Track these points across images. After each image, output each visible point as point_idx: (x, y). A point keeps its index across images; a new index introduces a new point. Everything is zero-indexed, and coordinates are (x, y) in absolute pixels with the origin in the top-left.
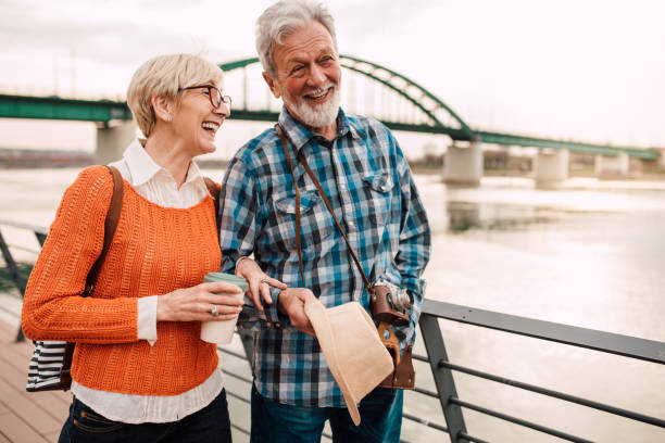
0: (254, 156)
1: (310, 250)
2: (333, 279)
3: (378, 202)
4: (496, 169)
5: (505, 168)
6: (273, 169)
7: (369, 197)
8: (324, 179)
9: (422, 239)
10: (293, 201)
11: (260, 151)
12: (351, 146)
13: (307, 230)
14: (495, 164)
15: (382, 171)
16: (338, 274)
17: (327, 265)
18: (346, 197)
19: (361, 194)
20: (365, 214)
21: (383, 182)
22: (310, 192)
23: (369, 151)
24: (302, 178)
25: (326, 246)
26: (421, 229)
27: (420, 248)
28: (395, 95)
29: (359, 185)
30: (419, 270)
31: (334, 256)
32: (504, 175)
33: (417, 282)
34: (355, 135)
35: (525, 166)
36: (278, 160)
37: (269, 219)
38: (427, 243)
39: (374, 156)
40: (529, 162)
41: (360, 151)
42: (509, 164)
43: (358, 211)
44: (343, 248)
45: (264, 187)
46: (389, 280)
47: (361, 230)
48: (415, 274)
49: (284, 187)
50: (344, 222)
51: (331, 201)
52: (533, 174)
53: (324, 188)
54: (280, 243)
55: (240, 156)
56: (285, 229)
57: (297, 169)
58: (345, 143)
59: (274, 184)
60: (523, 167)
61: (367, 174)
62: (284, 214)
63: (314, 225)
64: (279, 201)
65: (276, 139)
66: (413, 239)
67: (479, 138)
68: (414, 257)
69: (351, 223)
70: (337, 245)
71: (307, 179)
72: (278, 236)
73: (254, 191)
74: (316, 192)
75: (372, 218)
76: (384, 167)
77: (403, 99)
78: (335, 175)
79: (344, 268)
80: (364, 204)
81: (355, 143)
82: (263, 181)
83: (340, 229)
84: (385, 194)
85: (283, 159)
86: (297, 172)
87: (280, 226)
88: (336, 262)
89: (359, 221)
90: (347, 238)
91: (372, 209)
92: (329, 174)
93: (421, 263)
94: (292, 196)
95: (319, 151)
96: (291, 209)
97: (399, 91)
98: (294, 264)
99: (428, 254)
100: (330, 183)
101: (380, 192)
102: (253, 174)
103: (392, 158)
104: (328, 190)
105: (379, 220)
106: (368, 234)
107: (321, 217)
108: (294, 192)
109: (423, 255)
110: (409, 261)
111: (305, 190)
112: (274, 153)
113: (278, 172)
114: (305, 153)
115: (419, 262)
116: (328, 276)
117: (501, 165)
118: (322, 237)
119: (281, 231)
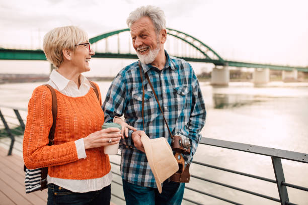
0: (126, 74)
1: (146, 117)
2: (155, 132)
3: (179, 99)
4: (236, 78)
5: (239, 78)
6: (134, 80)
7: (175, 97)
8: (156, 87)
9: (202, 116)
10: (141, 95)
11: (129, 72)
12: (170, 72)
13: (146, 109)
14: (235, 76)
15: (184, 85)
16: (158, 130)
17: (153, 125)
18: (165, 96)
19: (172, 95)
20: (173, 104)
21: (183, 91)
22: (149, 92)
23: (179, 76)
24: (146, 85)
25: (153, 117)
26: (202, 112)
27: (200, 120)
28: (188, 45)
29: (171, 91)
30: (198, 130)
31: (157, 121)
32: (239, 81)
33: (197, 135)
34: (173, 68)
35: (249, 77)
36: (137, 76)
37: (130, 102)
38: (204, 118)
39: (181, 78)
40: (251, 75)
41: (175, 75)
42: (241, 76)
43: (170, 102)
44: (161, 118)
45: (129, 87)
46: (182, 134)
47: (170, 111)
48: (196, 131)
49: (137, 89)
50: (163, 107)
51: (158, 97)
52: (253, 80)
53: (155, 91)
54: (134, 113)
55: (121, 73)
56: (137, 107)
57: (144, 81)
58: (168, 71)
59: (134, 87)
60: (248, 77)
61: (176, 86)
62: (137, 100)
63: (149, 106)
64: (135, 95)
65: (138, 67)
66: (198, 116)
67: (227, 64)
68: (197, 124)
69: (166, 108)
70: (158, 117)
71: (148, 86)
72: (133, 110)
73: (125, 89)
74: (152, 92)
75: (176, 106)
76: (185, 83)
77: (192, 47)
78: (161, 86)
79: (161, 127)
80: (173, 100)
81: (172, 72)
82: (129, 85)
83: (160, 109)
84: (184, 96)
85: (139, 76)
86: (144, 83)
87: (134, 105)
88: (158, 124)
89: (170, 107)
90: (163, 114)
91: (176, 102)
92: (158, 85)
93: (200, 127)
94: (141, 93)
95: (154, 74)
96: (140, 99)
97: (190, 43)
98: (138, 123)
99: (204, 123)
100: (158, 89)
101: (181, 95)
102: (125, 81)
103: (190, 79)
104: (157, 92)
105: (179, 107)
106: (173, 113)
107: (153, 104)
108: (142, 91)
109: (201, 123)
110: (194, 125)
111: (147, 91)
112: (135, 73)
113: (136, 82)
114: (148, 74)
115: (199, 126)
116: (153, 130)
117: (237, 76)
118: (152, 112)
119: (135, 108)
